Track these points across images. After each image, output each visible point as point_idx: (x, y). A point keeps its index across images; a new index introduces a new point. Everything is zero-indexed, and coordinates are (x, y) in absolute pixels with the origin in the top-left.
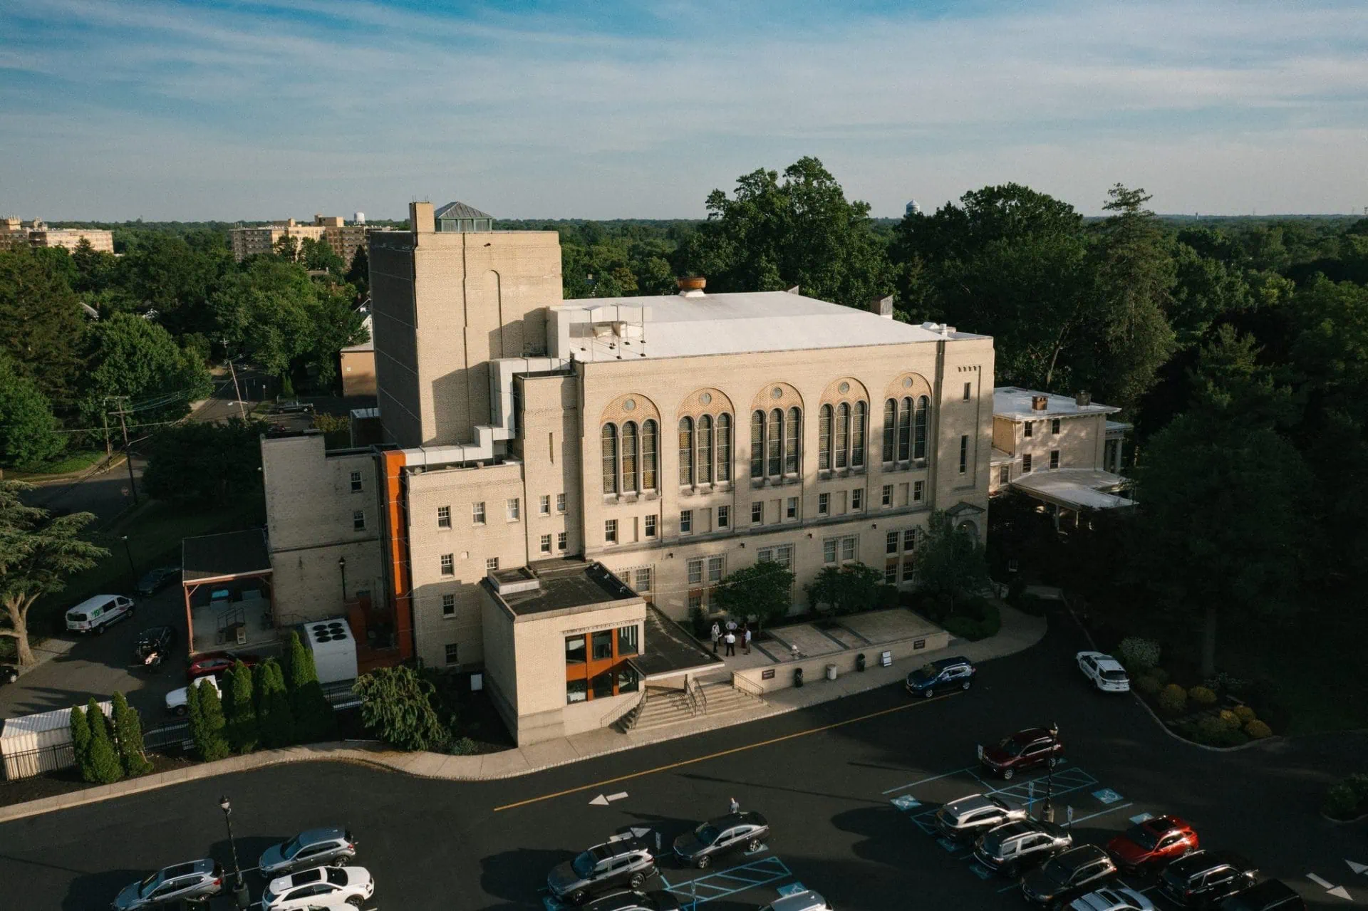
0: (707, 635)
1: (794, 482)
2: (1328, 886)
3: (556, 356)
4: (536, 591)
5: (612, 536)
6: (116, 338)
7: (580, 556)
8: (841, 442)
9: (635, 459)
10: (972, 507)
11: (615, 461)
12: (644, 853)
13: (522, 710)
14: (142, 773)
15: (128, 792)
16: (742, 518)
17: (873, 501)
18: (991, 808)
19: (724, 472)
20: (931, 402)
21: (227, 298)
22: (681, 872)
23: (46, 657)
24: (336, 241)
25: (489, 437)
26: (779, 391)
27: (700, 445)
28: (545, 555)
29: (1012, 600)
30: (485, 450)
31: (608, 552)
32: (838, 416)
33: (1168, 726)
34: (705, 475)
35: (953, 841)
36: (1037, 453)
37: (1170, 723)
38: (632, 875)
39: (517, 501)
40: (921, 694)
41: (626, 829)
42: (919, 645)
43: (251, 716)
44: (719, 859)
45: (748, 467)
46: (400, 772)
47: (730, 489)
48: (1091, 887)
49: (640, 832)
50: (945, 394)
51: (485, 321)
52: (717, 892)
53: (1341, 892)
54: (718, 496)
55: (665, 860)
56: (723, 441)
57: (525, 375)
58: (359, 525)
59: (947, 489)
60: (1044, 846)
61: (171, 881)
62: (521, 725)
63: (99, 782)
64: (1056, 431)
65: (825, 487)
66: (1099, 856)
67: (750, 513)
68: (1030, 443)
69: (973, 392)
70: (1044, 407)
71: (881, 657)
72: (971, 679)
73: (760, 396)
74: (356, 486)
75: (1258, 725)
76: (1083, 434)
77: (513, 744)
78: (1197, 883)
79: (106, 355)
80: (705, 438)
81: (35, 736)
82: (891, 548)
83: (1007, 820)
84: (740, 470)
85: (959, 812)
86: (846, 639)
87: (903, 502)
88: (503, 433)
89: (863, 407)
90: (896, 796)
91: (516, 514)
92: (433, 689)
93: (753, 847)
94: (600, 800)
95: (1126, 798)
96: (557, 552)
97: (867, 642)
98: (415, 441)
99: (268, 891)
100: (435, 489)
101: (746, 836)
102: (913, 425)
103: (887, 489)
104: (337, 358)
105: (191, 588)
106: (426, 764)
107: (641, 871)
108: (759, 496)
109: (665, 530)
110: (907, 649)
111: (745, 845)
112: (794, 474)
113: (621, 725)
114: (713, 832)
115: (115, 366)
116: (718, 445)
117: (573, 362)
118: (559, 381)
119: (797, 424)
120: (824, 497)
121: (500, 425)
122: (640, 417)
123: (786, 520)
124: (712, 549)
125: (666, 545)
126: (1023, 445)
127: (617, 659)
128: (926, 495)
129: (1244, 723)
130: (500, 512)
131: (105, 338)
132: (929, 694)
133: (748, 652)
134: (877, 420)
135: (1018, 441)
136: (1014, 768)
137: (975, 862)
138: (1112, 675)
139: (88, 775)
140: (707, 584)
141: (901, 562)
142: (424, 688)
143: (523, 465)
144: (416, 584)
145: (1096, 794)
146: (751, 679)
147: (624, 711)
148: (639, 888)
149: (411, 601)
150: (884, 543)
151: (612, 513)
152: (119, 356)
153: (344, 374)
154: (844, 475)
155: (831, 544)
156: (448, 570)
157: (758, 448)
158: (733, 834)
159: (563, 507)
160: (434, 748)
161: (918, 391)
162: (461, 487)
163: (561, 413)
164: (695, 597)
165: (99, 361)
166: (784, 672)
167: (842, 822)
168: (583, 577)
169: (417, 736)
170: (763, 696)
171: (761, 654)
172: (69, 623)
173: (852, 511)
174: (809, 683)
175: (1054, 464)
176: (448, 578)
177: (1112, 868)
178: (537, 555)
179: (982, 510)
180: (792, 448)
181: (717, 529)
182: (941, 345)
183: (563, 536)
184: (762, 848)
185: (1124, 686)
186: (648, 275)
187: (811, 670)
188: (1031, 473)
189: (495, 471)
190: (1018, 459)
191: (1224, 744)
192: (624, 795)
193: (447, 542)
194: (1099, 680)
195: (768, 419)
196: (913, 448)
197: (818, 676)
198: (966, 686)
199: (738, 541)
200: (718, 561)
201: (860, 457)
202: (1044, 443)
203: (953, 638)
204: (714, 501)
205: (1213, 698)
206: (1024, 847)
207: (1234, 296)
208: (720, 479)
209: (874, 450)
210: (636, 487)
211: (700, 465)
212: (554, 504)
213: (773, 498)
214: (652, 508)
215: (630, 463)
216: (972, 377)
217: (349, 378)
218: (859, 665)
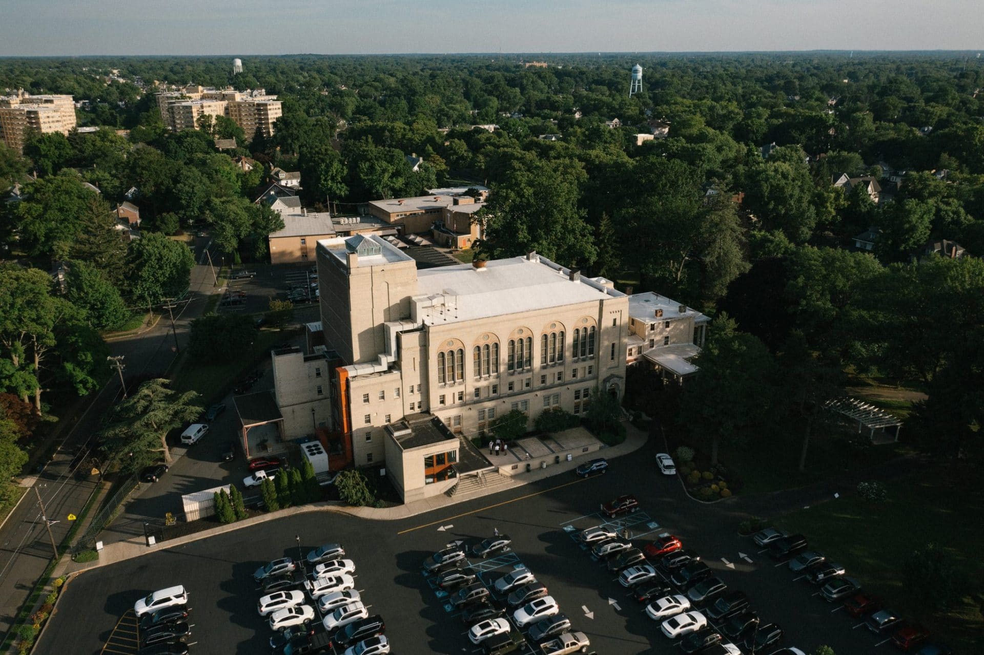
0: (487, 445)
1: (528, 371)
2: (727, 562)
3: (416, 322)
4: (410, 434)
5: (442, 402)
6: (151, 251)
7: (427, 412)
8: (552, 351)
9: (453, 367)
10: (617, 377)
11: (444, 369)
12: (461, 553)
13: (406, 488)
14: (244, 518)
15: (241, 527)
16: (504, 390)
17: (568, 377)
18: (601, 532)
19: (495, 369)
20: (596, 329)
21: (187, 188)
22: (475, 560)
23: (177, 458)
24: (235, 111)
25: (386, 360)
26: (521, 331)
27: (483, 358)
28: (412, 412)
29: (634, 423)
30: (384, 367)
31: (440, 409)
32: (550, 339)
33: (689, 492)
34: (486, 371)
35: (585, 546)
36: (657, 338)
37: (690, 490)
38: (456, 562)
39: (399, 389)
40: (583, 476)
41: (453, 542)
42: (585, 450)
43: (288, 492)
44: (490, 555)
45: (507, 367)
46: (355, 516)
47: (498, 377)
48: (632, 566)
49: (459, 543)
50: (604, 325)
51: (382, 305)
52: (489, 568)
53: (732, 566)
54: (493, 380)
55: (470, 555)
56: (495, 355)
57: (401, 332)
58: (320, 392)
59: (604, 369)
60: (619, 549)
61: (277, 567)
62: (406, 495)
63: (227, 522)
64: (667, 326)
65: (544, 372)
66: (640, 553)
67: (507, 387)
68: (653, 333)
69: (618, 323)
70: (661, 315)
71: (567, 457)
72: (606, 468)
73: (512, 333)
74: (318, 374)
75: (726, 491)
76: (682, 327)
77: (402, 502)
78: (674, 563)
79: (146, 261)
80: (486, 354)
81: (198, 504)
82: (577, 397)
83: (607, 537)
84: (502, 368)
85: (588, 535)
86: (552, 446)
87: (583, 376)
88: (392, 359)
89: (563, 334)
90: (565, 526)
91: (398, 395)
92: (366, 479)
93: (505, 549)
94: (442, 529)
95: (661, 525)
96: (417, 410)
97: (562, 449)
98: (351, 362)
99: (315, 570)
100: (362, 387)
101: (502, 545)
102: (588, 340)
103: (575, 371)
104: (267, 241)
105: (247, 429)
106: (365, 512)
107: (461, 560)
108: (512, 379)
109: (467, 398)
110: (579, 452)
111: (502, 548)
112: (529, 367)
113: (449, 493)
114: (489, 543)
115: (152, 267)
116: (492, 357)
117: (424, 324)
118: (417, 334)
119: (530, 345)
120: (544, 377)
121: (391, 355)
122: (455, 349)
123: (525, 388)
124: (489, 405)
125: (468, 405)
126: (650, 335)
127: (447, 464)
128: (594, 370)
129: (721, 489)
130: (391, 394)
131: (145, 251)
132: (587, 476)
133: (506, 454)
134: (569, 340)
135: (647, 333)
136: (616, 513)
137: (592, 554)
138: (668, 467)
139: (223, 520)
140: (488, 420)
141: (582, 404)
142: (363, 479)
143: (401, 373)
144: (354, 429)
145: (648, 524)
146: (507, 470)
147: (450, 486)
148: (459, 567)
149: (351, 436)
150: (573, 395)
151: (442, 392)
152: (153, 261)
153: (271, 251)
154: (553, 366)
155: (547, 398)
156: (368, 421)
157: (511, 357)
158: (496, 544)
159: (419, 390)
160: (368, 505)
161: (589, 324)
162: (373, 385)
163: (418, 348)
164: (481, 427)
165: (142, 265)
166: (521, 466)
167: (542, 538)
168: (430, 424)
169: (361, 500)
170: (513, 477)
171: (512, 455)
172: (183, 440)
173: (557, 382)
174: (533, 470)
175: (666, 343)
176: (368, 425)
177: (643, 557)
178: (408, 412)
179: (622, 378)
180: (528, 356)
181: (492, 395)
182: (601, 302)
183: (420, 403)
184: (508, 549)
185: (673, 472)
186: (452, 152)
187: (534, 464)
188: (654, 348)
189: (388, 377)
190: (647, 343)
191: (709, 500)
192: (451, 526)
193: (367, 409)
194: (663, 469)
195: (516, 344)
196: (588, 351)
197: (538, 466)
198: (604, 472)
199: (502, 400)
200: (492, 410)
201: (561, 357)
202: (660, 333)
203: (602, 445)
204: (490, 383)
205: (712, 477)
206: (611, 549)
207: (801, 206)
208: (493, 372)
209: (568, 354)
210: (453, 379)
211: (484, 367)
212: (416, 389)
213: (518, 380)
214: (461, 388)
215: (451, 369)
216: (617, 316)
217: (274, 254)
218: (557, 461)
